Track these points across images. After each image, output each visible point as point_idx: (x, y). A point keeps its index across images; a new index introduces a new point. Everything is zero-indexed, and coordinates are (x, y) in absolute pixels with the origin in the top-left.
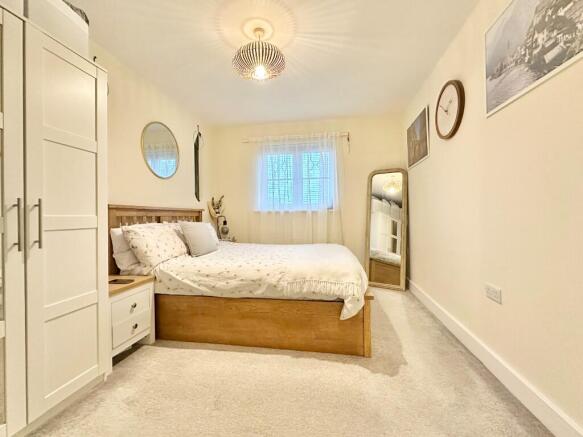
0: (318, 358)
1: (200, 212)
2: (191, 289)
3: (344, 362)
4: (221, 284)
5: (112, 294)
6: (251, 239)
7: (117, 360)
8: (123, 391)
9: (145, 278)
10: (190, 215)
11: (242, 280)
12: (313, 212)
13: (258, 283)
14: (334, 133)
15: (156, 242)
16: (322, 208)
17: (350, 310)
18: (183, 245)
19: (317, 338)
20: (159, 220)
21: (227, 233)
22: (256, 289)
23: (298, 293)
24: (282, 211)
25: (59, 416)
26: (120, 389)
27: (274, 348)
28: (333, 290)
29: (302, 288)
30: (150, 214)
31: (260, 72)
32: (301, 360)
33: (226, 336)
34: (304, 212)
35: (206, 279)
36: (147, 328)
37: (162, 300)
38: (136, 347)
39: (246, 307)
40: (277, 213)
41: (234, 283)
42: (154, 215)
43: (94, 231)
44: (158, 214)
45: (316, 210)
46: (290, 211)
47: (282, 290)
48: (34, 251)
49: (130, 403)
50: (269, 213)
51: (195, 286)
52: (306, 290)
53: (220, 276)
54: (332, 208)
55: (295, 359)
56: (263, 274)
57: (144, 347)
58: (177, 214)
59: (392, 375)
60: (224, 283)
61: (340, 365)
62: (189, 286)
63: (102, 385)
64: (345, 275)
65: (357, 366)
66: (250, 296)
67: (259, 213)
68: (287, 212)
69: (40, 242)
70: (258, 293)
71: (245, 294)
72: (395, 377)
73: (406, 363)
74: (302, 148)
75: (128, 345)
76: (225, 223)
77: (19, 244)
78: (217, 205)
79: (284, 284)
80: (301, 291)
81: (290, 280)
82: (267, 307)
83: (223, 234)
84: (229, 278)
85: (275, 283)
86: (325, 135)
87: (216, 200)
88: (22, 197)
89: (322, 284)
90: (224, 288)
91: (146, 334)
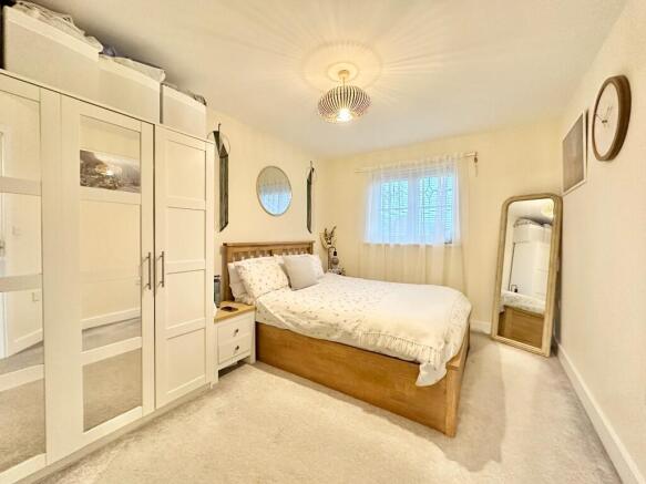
0: (390, 420)
1: (311, 244)
2: (281, 323)
3: (418, 434)
4: (304, 323)
5: (216, 321)
6: (361, 274)
7: (222, 373)
8: (219, 402)
9: (249, 307)
10: (300, 247)
11: (321, 323)
12: (427, 246)
13: (335, 327)
14: (455, 155)
15: (259, 275)
16: (437, 242)
17: (425, 378)
18: (285, 277)
19: (393, 398)
20: (271, 253)
21: (336, 264)
22: (332, 334)
23: (371, 346)
24: (392, 244)
25: (176, 409)
26: (218, 399)
27: (350, 395)
28: (409, 350)
29: (377, 341)
30: (262, 249)
31: (345, 114)
32: (372, 416)
33: (308, 371)
34: (418, 246)
35: (292, 316)
36: (248, 349)
37: (261, 328)
38: (241, 363)
39: (326, 349)
40: (387, 245)
41: (314, 324)
42: (265, 249)
43: (203, 272)
44: (270, 248)
45: (429, 243)
46: (402, 244)
47: (356, 340)
48: (159, 289)
49: (220, 413)
50: (379, 245)
51: (284, 321)
52: (379, 345)
53: (303, 315)
54: (451, 243)
55: (365, 414)
56: (340, 320)
57: (246, 365)
58: (288, 247)
59: (472, 469)
60: (306, 322)
61: (411, 435)
62: (278, 320)
63: (207, 392)
64: (425, 335)
65: (431, 443)
66: (327, 338)
67: (368, 245)
68: (398, 246)
69: (163, 282)
70: (335, 337)
71: (322, 336)
72: (477, 474)
73: (499, 460)
74: (415, 175)
75: (235, 361)
76: (335, 254)
77: (149, 284)
78: (328, 236)
79: (359, 333)
80: (375, 345)
81: (366, 330)
82: (343, 352)
83: (332, 264)
84: (312, 319)
85: (350, 331)
86: (445, 157)
87: (329, 231)
88: (152, 252)
89: (398, 341)
90: (306, 326)
91: (247, 354)
